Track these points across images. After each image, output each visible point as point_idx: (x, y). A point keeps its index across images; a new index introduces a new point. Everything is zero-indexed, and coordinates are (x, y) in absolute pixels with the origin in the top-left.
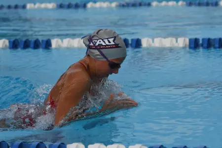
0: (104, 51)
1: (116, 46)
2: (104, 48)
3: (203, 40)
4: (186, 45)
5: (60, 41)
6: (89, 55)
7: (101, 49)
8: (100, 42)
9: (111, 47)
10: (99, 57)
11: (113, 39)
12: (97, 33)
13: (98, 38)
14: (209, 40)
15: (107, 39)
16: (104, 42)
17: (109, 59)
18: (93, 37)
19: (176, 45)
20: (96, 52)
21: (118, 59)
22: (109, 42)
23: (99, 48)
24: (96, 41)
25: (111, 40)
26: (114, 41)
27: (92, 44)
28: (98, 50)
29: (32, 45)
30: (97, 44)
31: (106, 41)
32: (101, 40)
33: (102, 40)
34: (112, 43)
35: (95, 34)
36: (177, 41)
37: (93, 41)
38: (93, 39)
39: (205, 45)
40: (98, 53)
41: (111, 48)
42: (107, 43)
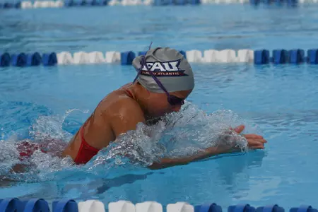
0: (161, 79)
1: (181, 73)
2: (163, 76)
3: (274, 52)
4: (250, 60)
5: (69, 55)
6: (138, 83)
7: (159, 76)
8: (157, 66)
9: (173, 74)
10: (154, 87)
11: (176, 63)
12: (154, 53)
13: (154, 61)
14: (283, 52)
15: (168, 62)
16: (163, 66)
17: (168, 91)
18: (148, 57)
19: (236, 60)
20: (151, 80)
21: (181, 92)
22: (171, 67)
23: (156, 74)
24: (151, 64)
25: (174, 64)
26: (177, 66)
27: (145, 69)
28: (155, 77)
29: (29, 62)
30: (153, 69)
31: (166, 65)
32: (159, 64)
33: (161, 63)
34: (175, 69)
35: (151, 54)
36: (237, 55)
37: (148, 64)
38: (148, 61)
39: (277, 60)
40: (154, 82)
41: (172, 76)
42: (168, 68)
